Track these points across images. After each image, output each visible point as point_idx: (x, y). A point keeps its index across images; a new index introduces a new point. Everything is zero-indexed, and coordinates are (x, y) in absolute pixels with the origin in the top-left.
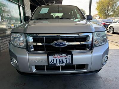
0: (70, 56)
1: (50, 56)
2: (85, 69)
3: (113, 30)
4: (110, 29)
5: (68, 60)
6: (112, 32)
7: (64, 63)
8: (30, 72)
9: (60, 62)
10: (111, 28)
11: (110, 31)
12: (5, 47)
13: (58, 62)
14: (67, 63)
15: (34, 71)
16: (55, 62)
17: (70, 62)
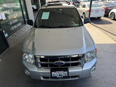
0: (67, 72)
1: (52, 73)
2: (77, 77)
3: (114, 16)
4: (111, 15)
5: (65, 74)
6: (113, 18)
7: (62, 76)
8: (39, 79)
9: (60, 75)
10: (113, 14)
11: (111, 18)
12: (13, 42)
13: (58, 75)
14: (65, 76)
15: (42, 79)
16: (56, 75)
17: (67, 75)
